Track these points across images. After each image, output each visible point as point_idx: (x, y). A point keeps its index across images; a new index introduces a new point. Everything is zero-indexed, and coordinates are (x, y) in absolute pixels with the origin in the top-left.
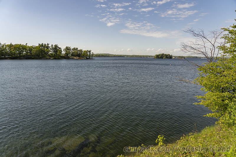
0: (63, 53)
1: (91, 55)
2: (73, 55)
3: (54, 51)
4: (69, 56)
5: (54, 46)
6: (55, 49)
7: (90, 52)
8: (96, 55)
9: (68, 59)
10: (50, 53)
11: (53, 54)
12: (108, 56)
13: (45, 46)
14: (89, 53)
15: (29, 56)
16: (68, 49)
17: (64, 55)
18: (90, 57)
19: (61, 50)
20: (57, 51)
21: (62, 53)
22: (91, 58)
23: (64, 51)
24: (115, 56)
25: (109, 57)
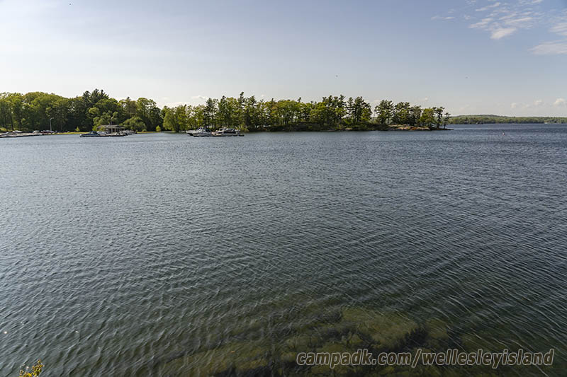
0: (375, 115)
1: (442, 120)
2: (396, 120)
3: (355, 113)
4: (386, 122)
5: (354, 102)
6: (356, 108)
7: (440, 111)
8: (456, 120)
9: (384, 130)
10: (345, 117)
11: (350, 119)
12: (490, 122)
13: (335, 101)
14: (436, 115)
15: (304, 125)
16: (385, 107)
17: (375, 122)
18: (438, 125)
19: (370, 110)
20: (360, 113)
21: (372, 116)
22: (443, 127)
23: (375, 111)
24: (511, 121)
25: (494, 123)
